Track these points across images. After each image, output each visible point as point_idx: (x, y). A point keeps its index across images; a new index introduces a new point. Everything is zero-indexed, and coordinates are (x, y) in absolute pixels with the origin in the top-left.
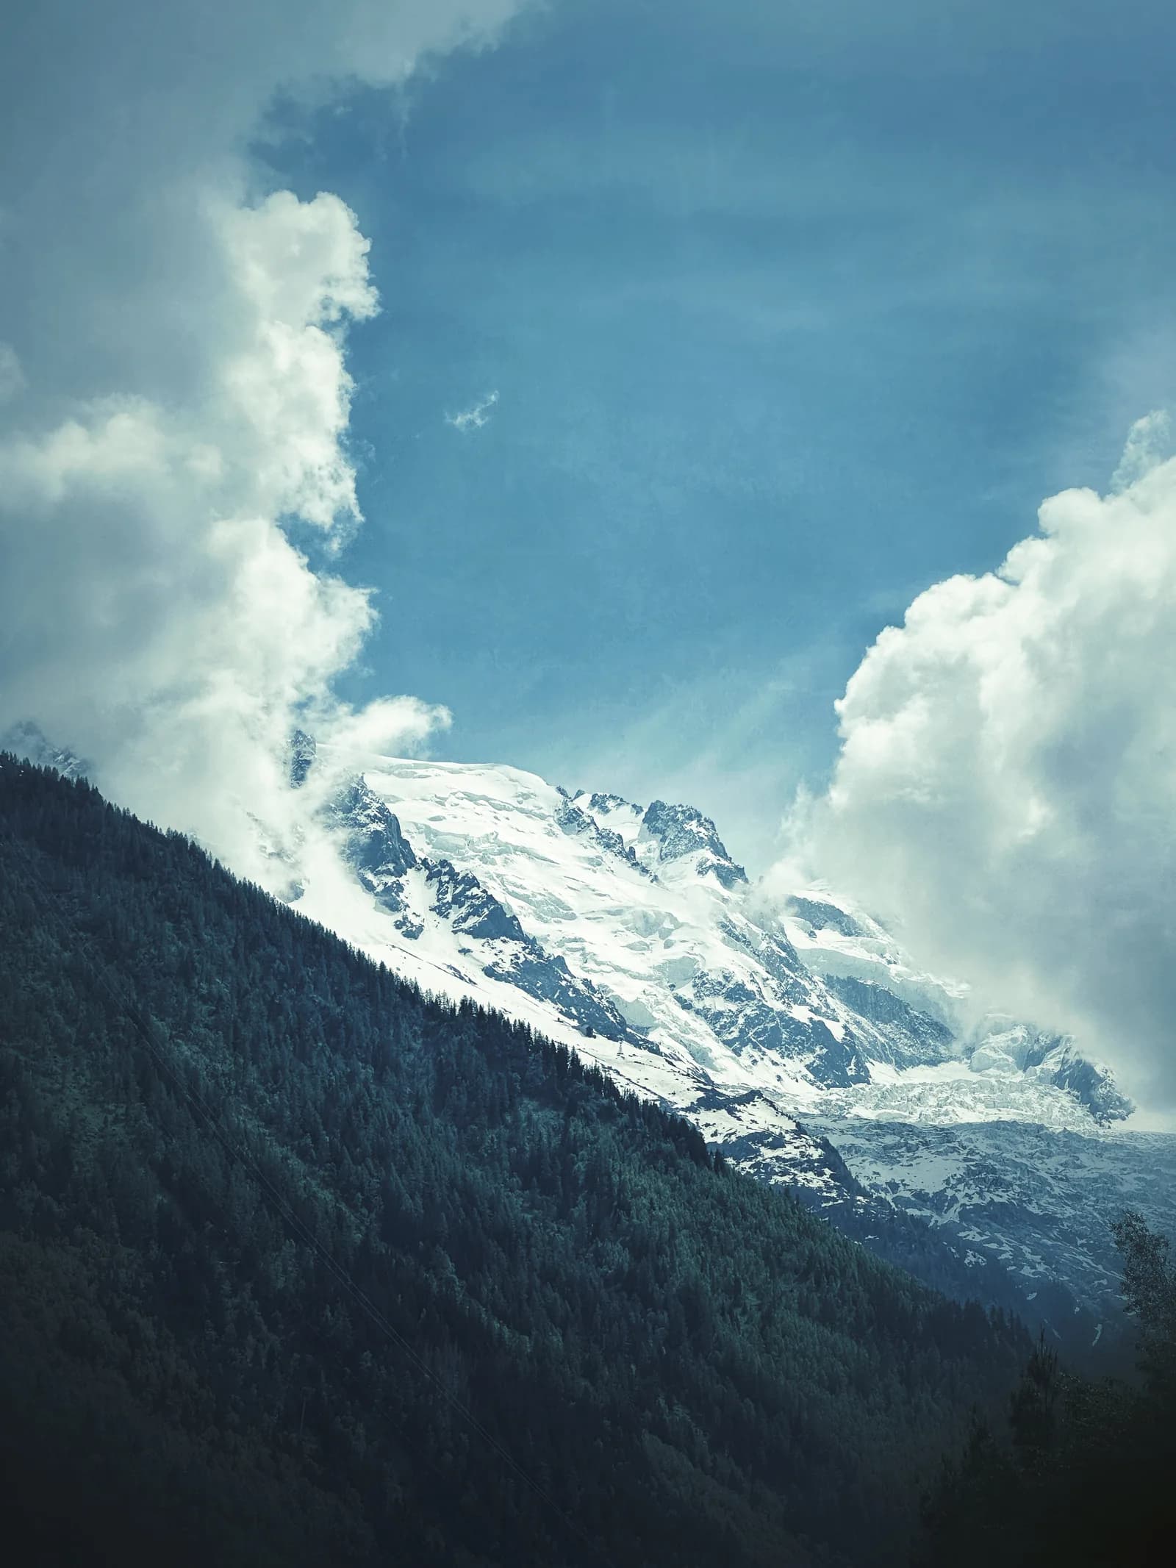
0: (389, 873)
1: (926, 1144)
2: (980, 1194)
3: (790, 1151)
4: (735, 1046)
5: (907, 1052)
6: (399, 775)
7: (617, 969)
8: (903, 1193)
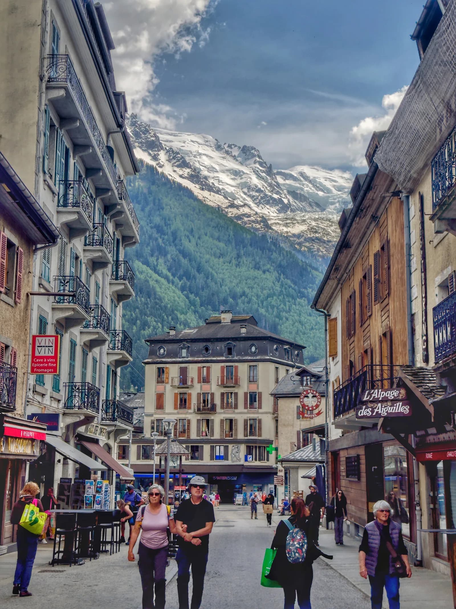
0: (156, 151)
1: (298, 223)
2: (310, 234)
3: (252, 218)
4: (258, 204)
5: (308, 210)
6: (174, 136)
7: (227, 184)
8: (289, 234)
